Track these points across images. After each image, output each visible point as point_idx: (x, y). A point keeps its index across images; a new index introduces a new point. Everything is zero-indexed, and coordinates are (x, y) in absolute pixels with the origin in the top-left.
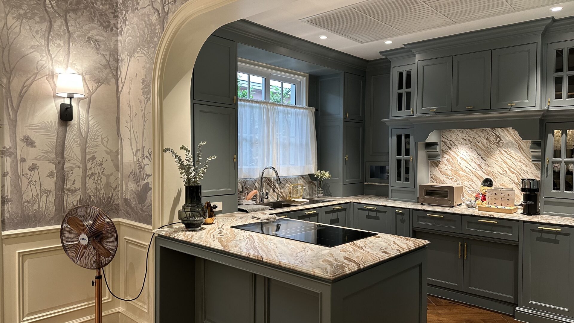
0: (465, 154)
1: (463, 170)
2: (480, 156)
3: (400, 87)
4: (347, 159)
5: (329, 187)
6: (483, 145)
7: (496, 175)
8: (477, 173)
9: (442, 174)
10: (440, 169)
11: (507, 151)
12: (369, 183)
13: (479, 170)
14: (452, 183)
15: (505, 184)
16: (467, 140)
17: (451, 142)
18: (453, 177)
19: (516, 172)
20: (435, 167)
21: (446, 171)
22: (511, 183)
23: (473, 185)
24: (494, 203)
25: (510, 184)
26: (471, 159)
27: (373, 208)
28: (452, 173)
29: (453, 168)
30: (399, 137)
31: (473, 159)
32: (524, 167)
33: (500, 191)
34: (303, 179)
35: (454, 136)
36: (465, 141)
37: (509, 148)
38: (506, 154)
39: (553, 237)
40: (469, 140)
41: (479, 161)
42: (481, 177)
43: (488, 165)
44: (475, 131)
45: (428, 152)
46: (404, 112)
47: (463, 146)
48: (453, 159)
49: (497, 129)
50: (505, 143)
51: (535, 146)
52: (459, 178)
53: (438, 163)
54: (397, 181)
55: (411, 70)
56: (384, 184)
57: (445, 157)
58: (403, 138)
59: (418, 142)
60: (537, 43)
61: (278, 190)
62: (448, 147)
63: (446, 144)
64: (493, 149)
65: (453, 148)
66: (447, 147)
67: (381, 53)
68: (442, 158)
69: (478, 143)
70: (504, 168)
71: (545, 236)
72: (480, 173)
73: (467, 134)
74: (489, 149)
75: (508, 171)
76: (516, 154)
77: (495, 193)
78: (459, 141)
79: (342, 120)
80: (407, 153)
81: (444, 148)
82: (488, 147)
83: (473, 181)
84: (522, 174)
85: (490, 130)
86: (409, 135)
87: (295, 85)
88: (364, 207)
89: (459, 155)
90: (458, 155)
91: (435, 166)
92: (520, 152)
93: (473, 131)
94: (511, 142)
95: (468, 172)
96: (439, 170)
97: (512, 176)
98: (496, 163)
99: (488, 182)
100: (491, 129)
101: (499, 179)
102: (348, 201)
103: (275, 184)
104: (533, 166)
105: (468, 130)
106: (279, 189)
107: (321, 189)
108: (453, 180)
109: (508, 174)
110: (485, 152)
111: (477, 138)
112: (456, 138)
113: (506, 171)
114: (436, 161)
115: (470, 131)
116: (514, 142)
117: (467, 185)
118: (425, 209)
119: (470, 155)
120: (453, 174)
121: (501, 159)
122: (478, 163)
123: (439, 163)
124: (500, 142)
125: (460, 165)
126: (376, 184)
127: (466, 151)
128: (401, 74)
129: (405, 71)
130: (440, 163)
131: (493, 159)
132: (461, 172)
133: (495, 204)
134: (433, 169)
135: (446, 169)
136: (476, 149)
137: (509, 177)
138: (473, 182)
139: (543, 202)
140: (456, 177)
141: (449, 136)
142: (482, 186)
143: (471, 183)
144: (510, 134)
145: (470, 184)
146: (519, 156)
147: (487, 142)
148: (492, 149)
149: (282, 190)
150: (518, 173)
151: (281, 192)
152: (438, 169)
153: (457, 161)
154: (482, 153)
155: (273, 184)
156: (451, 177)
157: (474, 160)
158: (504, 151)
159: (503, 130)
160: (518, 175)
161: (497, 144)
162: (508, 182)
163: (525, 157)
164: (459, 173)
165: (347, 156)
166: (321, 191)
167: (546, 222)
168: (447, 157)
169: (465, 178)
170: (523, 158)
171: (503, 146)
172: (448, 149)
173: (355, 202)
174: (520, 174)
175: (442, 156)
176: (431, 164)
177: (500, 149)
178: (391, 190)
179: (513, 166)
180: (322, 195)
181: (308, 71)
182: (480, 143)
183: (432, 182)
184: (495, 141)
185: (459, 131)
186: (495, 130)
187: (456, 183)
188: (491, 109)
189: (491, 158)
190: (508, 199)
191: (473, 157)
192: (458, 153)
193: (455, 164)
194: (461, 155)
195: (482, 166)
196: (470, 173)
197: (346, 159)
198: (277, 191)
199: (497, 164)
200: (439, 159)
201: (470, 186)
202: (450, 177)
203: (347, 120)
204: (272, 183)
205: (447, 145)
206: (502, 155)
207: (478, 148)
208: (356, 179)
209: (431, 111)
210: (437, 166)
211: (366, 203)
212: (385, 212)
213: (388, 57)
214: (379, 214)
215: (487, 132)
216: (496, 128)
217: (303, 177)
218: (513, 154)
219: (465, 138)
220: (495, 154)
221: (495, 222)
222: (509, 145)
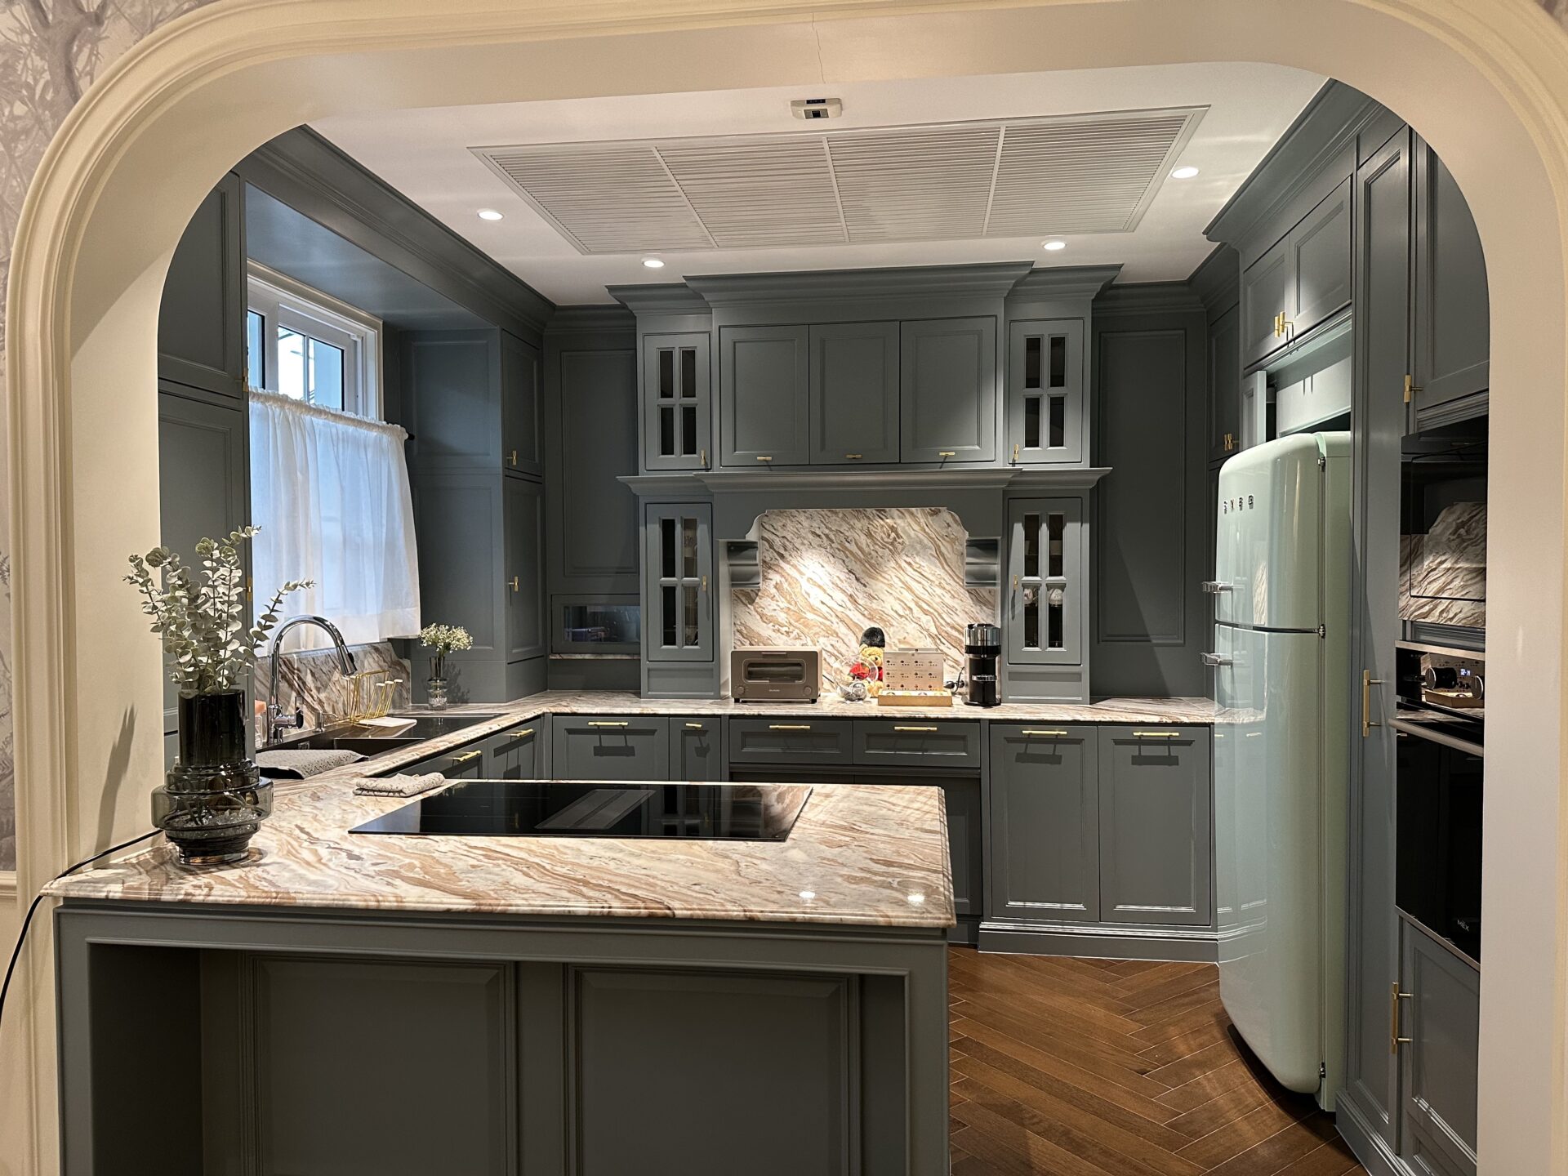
0: (819, 569)
1: (813, 610)
2: (854, 574)
3: (666, 392)
4: (516, 589)
5: (459, 674)
6: (860, 548)
7: (889, 618)
8: (847, 616)
9: (765, 622)
10: (759, 610)
11: (912, 563)
12: (565, 657)
13: (852, 608)
14: (790, 642)
15: (910, 639)
16: (823, 536)
17: (785, 540)
18: (792, 628)
19: (932, 611)
20: (746, 606)
21: (773, 613)
22: (921, 635)
23: (839, 645)
24: (900, 685)
25: (920, 638)
26: (833, 583)
27: (618, 724)
28: (789, 617)
29: (791, 607)
30: (668, 527)
31: (839, 582)
32: (948, 600)
33: (913, 655)
34: (375, 655)
35: (790, 526)
36: (818, 538)
37: (917, 555)
38: (910, 569)
39: (1047, 749)
40: (827, 536)
41: (851, 586)
42: (856, 625)
43: (871, 597)
44: (841, 515)
45: (731, 565)
46: (678, 459)
47: (814, 551)
48: (790, 584)
49: (890, 511)
50: (907, 542)
51: (974, 550)
52: (806, 630)
53: (753, 595)
54: (665, 644)
55: (696, 347)
56: (610, 657)
57: (771, 579)
58: (678, 528)
59: (720, 540)
60: (996, 316)
61: (312, 697)
62: (778, 553)
63: (771, 547)
64: (881, 557)
65: (790, 555)
66: (775, 554)
67: (611, 289)
68: (763, 580)
69: (847, 544)
70: (907, 603)
71: (1034, 749)
72: (855, 616)
73: (822, 522)
74: (872, 558)
75: (916, 610)
76: (932, 569)
77: (902, 662)
78: (804, 538)
79: (501, 471)
80: (690, 570)
81: (769, 555)
82: (870, 554)
83: (838, 636)
84: (944, 616)
85: (874, 512)
86: (696, 520)
87: (340, 351)
88: (590, 723)
89: (804, 572)
90: (801, 573)
91: (746, 602)
92: (939, 564)
93: (836, 513)
94: (921, 542)
95: (827, 615)
96: (757, 612)
97: (924, 621)
98: (891, 591)
99: (874, 637)
100: (877, 510)
101: (897, 627)
102: (540, 713)
103: (302, 676)
104: (967, 595)
105: (825, 512)
106: (314, 692)
107: (439, 683)
108: (792, 636)
109: (916, 615)
110: (865, 566)
111: (845, 532)
112: (795, 530)
113: (911, 609)
114: (748, 589)
115: (829, 514)
116: (926, 541)
117: (826, 646)
118: (762, 713)
119: (831, 572)
120: (792, 621)
121: (900, 580)
122: (850, 591)
123: (757, 595)
124: (896, 541)
125: (807, 597)
126: (587, 657)
127: (821, 562)
128: (666, 357)
129: (677, 350)
130: (760, 594)
131: (882, 582)
132: (810, 616)
133: (902, 686)
134: (741, 608)
135: (775, 610)
136: (845, 558)
137: (917, 622)
138: (838, 639)
139: (1007, 675)
140: (799, 629)
141: (778, 525)
142: (864, 645)
143: (833, 640)
144: (919, 524)
145: (833, 643)
146: (938, 572)
147: (869, 541)
148: (880, 559)
149: (322, 696)
150: (937, 612)
151: (321, 703)
152: (755, 609)
153: (801, 589)
154: (857, 568)
155: (299, 678)
156: (786, 629)
157: (840, 586)
158: (905, 561)
159: (903, 514)
160: (937, 616)
161: (890, 547)
162: (916, 635)
163: (950, 575)
164: (806, 618)
165: (516, 578)
166: (441, 688)
167: (1035, 718)
168: (775, 578)
169: (818, 630)
170: (947, 578)
171: (902, 550)
172: (778, 558)
173: (559, 711)
174: (939, 615)
175: (764, 576)
176: (737, 596)
177: (897, 558)
178: (649, 670)
179: (926, 597)
180: (445, 699)
181: (380, 312)
182: (853, 543)
183: (739, 643)
184: (886, 540)
185: (803, 514)
186: (885, 512)
187: (798, 643)
188: (900, 463)
189: (877, 579)
190: (930, 674)
191: (838, 577)
192: (802, 569)
193: (796, 595)
194: (808, 573)
195: (857, 600)
196: (832, 616)
197: (511, 588)
198: (309, 699)
199: (891, 594)
200: (758, 584)
201: (831, 647)
202: (784, 629)
203: (513, 474)
204: (296, 671)
205: (774, 550)
206: (901, 571)
207: (849, 555)
208: (527, 649)
209: (760, 461)
210: (752, 601)
211: (594, 712)
212: (652, 732)
213: (630, 305)
214: (632, 741)
215: (869, 518)
216: (887, 509)
217: (376, 650)
218: (926, 569)
219: (818, 532)
220: (886, 569)
221: (931, 729)
222: (917, 548)
